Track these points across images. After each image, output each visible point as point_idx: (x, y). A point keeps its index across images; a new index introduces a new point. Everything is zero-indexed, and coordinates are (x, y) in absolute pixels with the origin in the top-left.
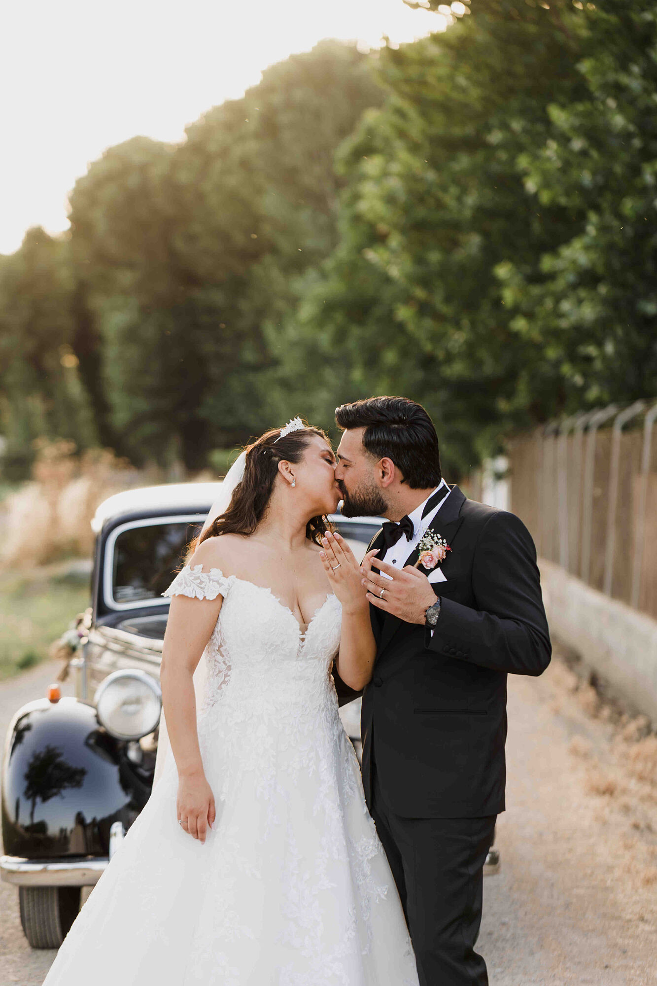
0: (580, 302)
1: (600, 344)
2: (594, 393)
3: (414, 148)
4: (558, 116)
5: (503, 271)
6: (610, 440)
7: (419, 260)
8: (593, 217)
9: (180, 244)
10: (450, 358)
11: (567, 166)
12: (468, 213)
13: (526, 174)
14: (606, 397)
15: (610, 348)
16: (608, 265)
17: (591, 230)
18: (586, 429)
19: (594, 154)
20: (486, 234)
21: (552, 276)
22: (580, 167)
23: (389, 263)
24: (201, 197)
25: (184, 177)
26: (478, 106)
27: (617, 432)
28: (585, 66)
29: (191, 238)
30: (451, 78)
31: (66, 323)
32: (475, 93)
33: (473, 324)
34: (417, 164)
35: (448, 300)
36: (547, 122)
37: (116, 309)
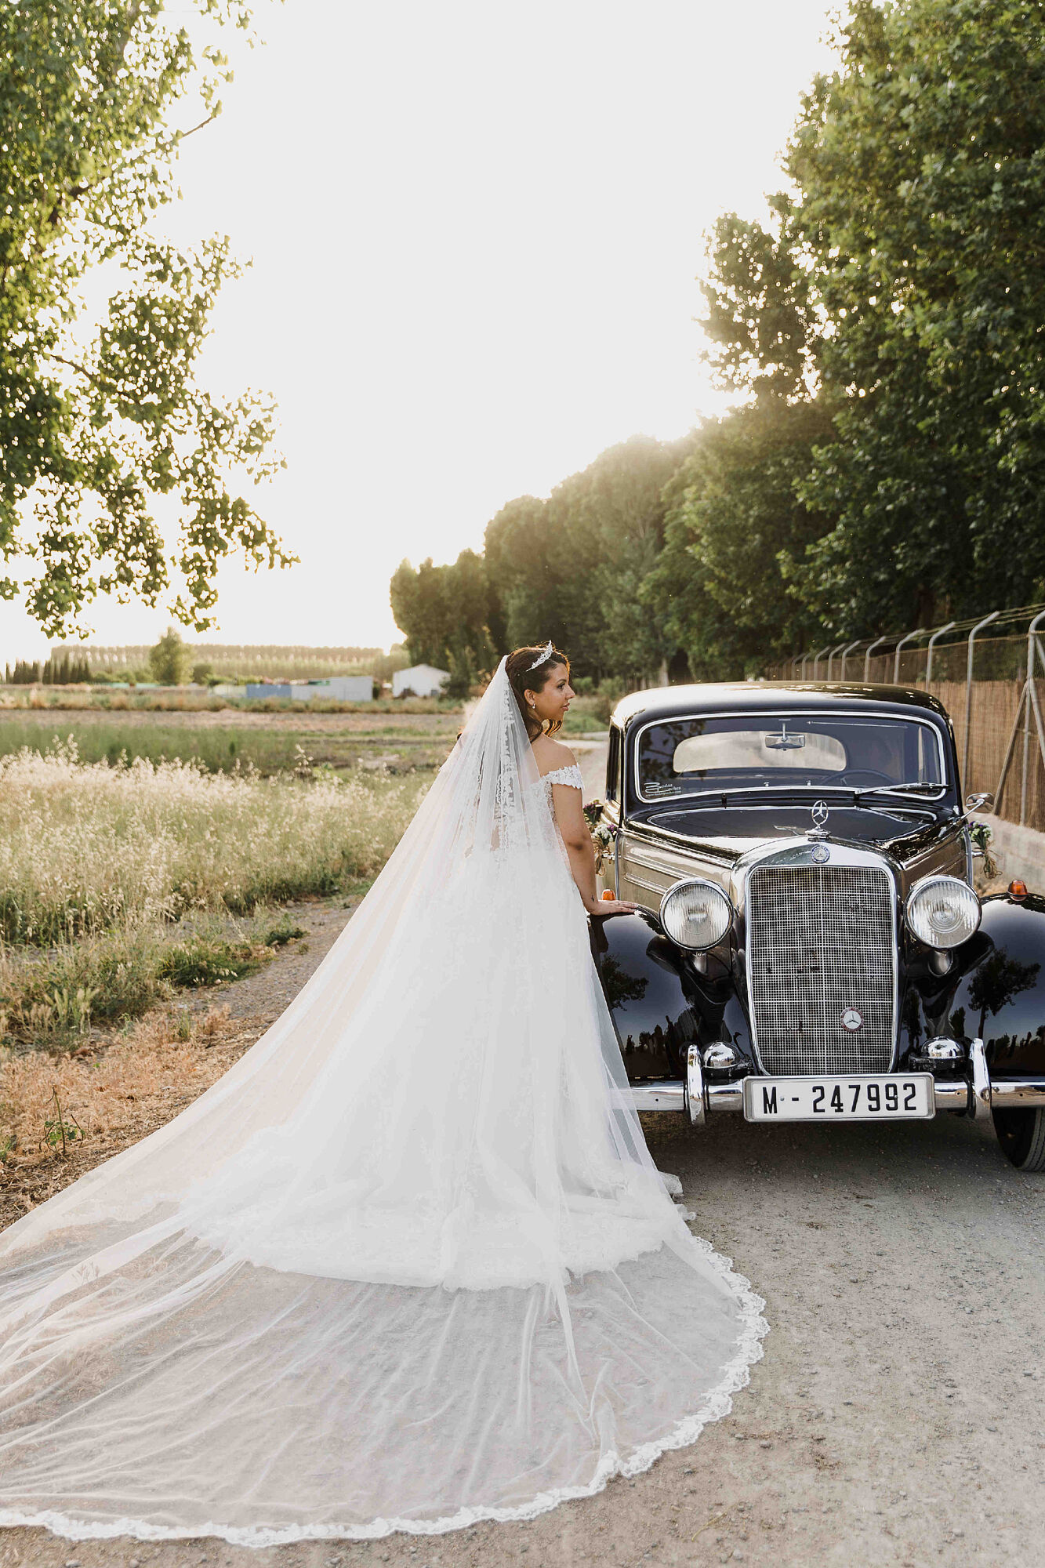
0: (834, 575)
1: (847, 601)
3: (717, 480)
4: (818, 453)
5: (781, 556)
7: (720, 553)
8: (842, 517)
9: (550, 559)
10: (739, 615)
11: (824, 484)
12: (751, 520)
13: (797, 491)
15: (853, 603)
16: (853, 550)
17: (840, 527)
18: (836, 656)
19: (840, 476)
20: (763, 533)
21: (812, 558)
22: (834, 486)
23: (701, 555)
24: (563, 530)
25: (552, 519)
26: (757, 452)
28: (837, 418)
29: (558, 555)
30: (740, 435)
31: (486, 607)
32: (755, 444)
33: (753, 593)
34: (719, 490)
35: (738, 578)
36: (809, 458)
37: (513, 598)
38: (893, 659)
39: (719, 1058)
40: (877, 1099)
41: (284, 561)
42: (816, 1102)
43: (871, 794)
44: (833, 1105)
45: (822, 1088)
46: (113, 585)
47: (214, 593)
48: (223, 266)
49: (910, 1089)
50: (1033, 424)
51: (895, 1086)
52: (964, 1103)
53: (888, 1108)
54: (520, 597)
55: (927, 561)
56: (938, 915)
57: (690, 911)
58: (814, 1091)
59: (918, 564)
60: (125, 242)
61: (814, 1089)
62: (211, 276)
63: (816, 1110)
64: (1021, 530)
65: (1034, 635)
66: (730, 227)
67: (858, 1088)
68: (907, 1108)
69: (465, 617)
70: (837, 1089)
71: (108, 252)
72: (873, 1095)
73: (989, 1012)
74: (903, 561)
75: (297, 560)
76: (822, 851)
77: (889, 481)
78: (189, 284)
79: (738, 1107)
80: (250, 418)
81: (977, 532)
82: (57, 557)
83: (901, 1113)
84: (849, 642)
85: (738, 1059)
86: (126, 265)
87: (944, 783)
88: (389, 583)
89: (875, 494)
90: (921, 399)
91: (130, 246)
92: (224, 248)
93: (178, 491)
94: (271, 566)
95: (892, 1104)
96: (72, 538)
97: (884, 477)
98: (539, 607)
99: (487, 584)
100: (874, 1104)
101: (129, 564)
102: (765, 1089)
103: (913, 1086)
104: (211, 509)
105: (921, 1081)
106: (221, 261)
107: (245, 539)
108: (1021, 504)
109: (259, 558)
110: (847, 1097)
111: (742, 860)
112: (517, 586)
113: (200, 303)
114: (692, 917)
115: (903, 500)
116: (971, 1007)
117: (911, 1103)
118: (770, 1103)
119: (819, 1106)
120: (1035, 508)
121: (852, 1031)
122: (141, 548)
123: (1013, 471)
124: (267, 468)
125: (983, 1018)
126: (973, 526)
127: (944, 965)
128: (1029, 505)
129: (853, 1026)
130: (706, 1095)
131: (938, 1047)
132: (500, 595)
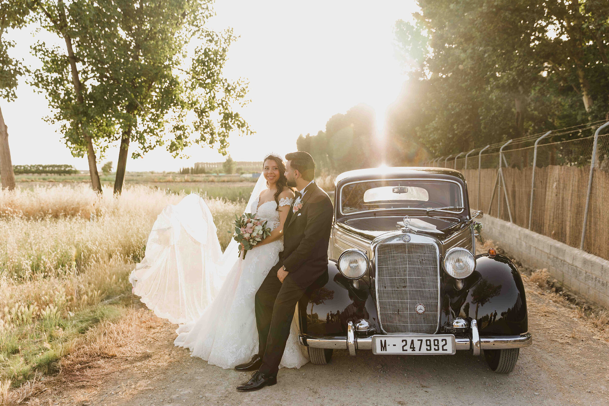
0: (434, 135)
1: (439, 143)
2: (437, 154)
6: (444, 163)
8: (437, 116)
14: (439, 155)
15: (441, 144)
16: (441, 126)
17: (437, 119)
21: (427, 129)
27: (446, 161)
38: (454, 162)
39: (362, 327)
40: (430, 346)
41: (251, 133)
42: (403, 347)
43: (433, 211)
44: (411, 348)
45: (406, 341)
46: (200, 142)
47: (228, 143)
48: (231, 38)
49: (444, 341)
50: (501, 83)
51: (438, 340)
52: (468, 348)
53: (435, 350)
55: (465, 130)
56: (457, 264)
57: (351, 263)
58: (403, 342)
59: (462, 131)
60: (199, 30)
61: (403, 341)
62: (227, 41)
63: (403, 350)
64: (497, 119)
65: (502, 152)
66: (400, 23)
67: (421, 340)
68: (443, 350)
70: (412, 341)
71: (194, 34)
72: (428, 344)
73: (480, 305)
74: (456, 130)
75: (255, 132)
76: (407, 237)
77: (453, 103)
78: (221, 44)
79: (370, 348)
80: (241, 86)
81: (482, 120)
82: (179, 133)
83: (441, 352)
84: (440, 157)
85: (370, 326)
86: (199, 38)
87: (463, 207)
89: (448, 108)
90: (463, 76)
91: (200, 31)
92: (232, 32)
93: (217, 111)
94: (247, 134)
95: (436, 348)
96: (183, 126)
97: (451, 102)
99: (327, 141)
100: (429, 348)
101: (205, 135)
102: (381, 340)
103: (446, 340)
104: (227, 116)
105: (449, 338)
106: (230, 36)
107: (239, 126)
108: (497, 110)
109: (243, 132)
110: (417, 344)
111: (376, 240)
113: (224, 50)
114: (352, 265)
115: (457, 110)
116: (472, 302)
117: (445, 348)
118: (384, 346)
119: (405, 348)
120: (502, 111)
121: (419, 314)
122: (208, 129)
123: (494, 98)
124: (245, 102)
125: (478, 307)
126: (481, 118)
127: (460, 285)
128: (500, 111)
129: (421, 312)
130: (356, 342)
131: (457, 323)
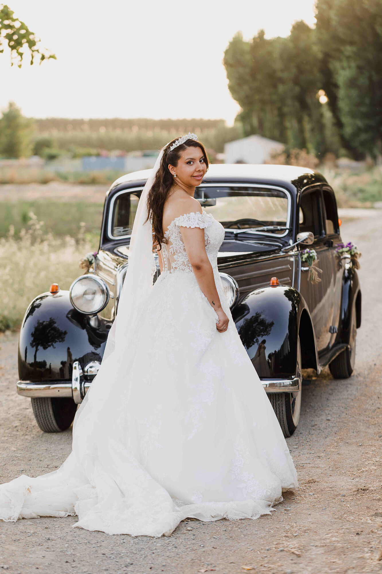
37: (343, 68)
39: (92, 369)
41: (43, 58)
43: (244, 233)
54: (350, 67)
69: (297, 89)
75: (54, 57)
87: (288, 227)
88: (223, 55)
94: (32, 63)
98: (370, 78)
99: (320, 56)
109: (22, 56)
111: (124, 266)
112: (348, 58)
114: (86, 296)
130: (82, 387)
132: (331, 66)
